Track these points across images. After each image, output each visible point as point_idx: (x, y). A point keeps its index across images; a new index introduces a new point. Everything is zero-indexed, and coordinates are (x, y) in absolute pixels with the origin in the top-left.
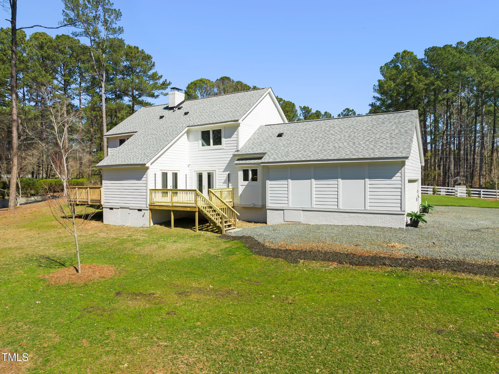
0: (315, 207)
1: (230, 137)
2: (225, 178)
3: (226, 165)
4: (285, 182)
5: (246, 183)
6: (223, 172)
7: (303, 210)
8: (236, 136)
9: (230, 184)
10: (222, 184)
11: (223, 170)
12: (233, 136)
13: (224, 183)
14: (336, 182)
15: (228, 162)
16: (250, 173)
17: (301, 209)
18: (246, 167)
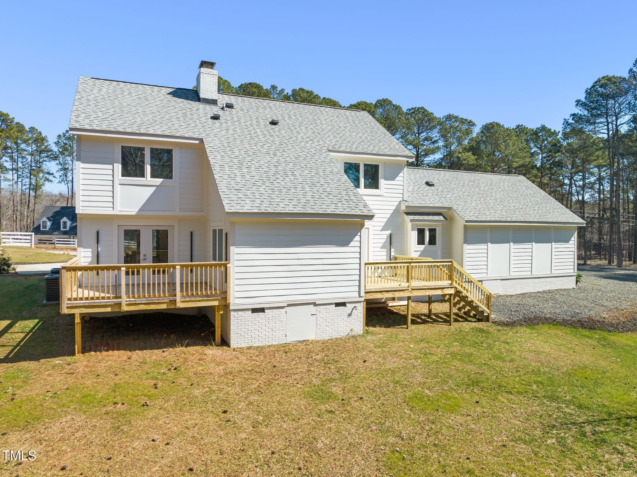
0: (514, 275)
1: (393, 179)
2: (384, 241)
3: (386, 220)
4: (484, 246)
5: (422, 247)
6: (381, 231)
7: (501, 280)
8: (402, 179)
9: (392, 250)
10: (379, 249)
11: (380, 228)
12: (398, 178)
13: (381, 248)
14: (530, 246)
15: (389, 216)
16: (427, 233)
17: (500, 278)
18: (421, 225)
